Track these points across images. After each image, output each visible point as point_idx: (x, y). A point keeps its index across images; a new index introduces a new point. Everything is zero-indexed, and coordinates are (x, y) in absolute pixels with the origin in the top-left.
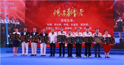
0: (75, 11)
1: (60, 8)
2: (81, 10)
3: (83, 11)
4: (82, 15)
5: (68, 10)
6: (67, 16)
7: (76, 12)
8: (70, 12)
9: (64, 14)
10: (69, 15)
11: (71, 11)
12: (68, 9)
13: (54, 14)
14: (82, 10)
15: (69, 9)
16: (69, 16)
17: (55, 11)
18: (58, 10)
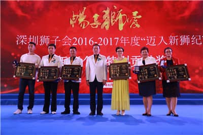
0: (120, 16)
1: (85, 8)
2: (135, 13)
3: (140, 17)
4: (138, 26)
5: (104, 13)
6: (102, 27)
7: (124, 19)
8: (108, 17)
9: (96, 23)
10: (106, 25)
11: (113, 17)
12: (104, 11)
13: (71, 22)
14: (138, 15)
15: (107, 12)
16: (107, 28)
17: (74, 16)
18: (80, 14)
